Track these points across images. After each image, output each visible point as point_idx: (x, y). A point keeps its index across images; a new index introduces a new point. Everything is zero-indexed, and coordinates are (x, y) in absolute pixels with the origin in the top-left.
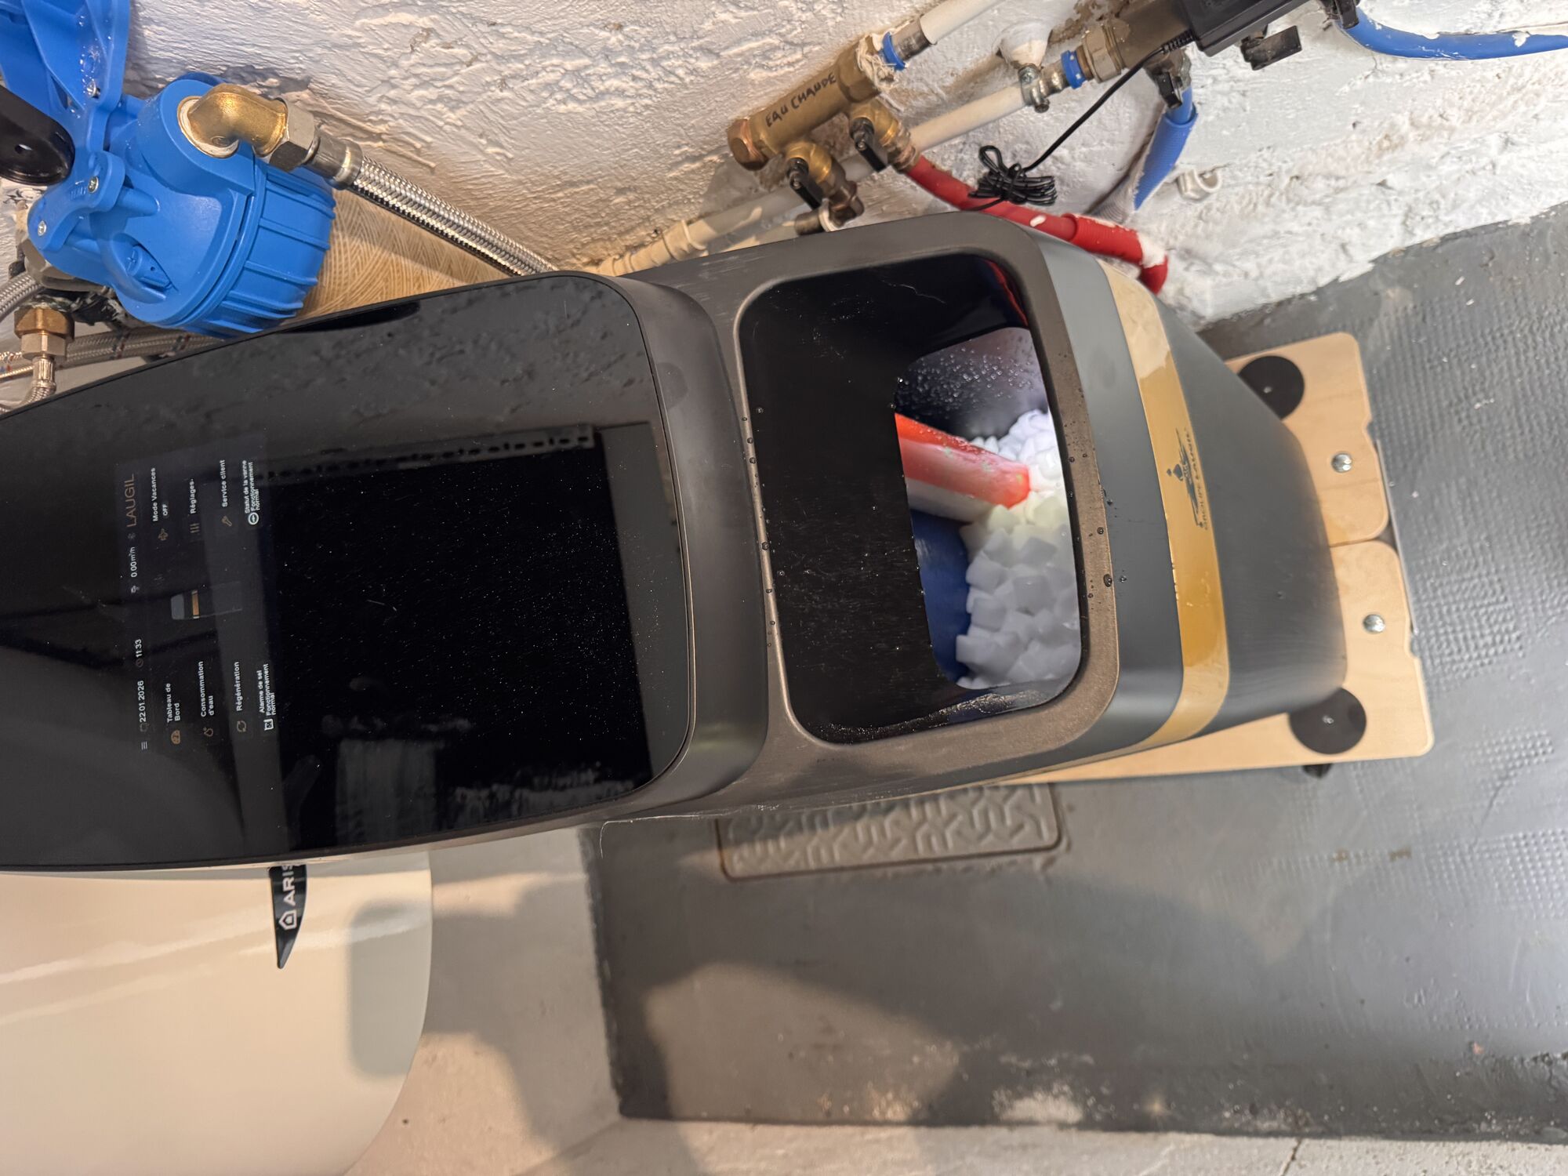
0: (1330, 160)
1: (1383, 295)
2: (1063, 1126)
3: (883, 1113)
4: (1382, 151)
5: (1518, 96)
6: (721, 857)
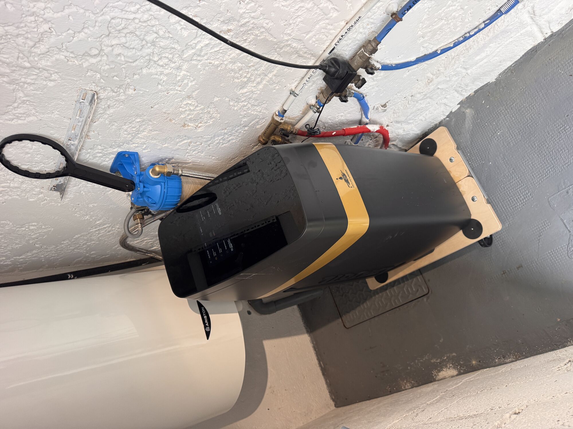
0: (417, 89)
1: (465, 112)
2: (453, 377)
3: (405, 387)
4: (429, 83)
5: (454, 60)
6: (343, 322)
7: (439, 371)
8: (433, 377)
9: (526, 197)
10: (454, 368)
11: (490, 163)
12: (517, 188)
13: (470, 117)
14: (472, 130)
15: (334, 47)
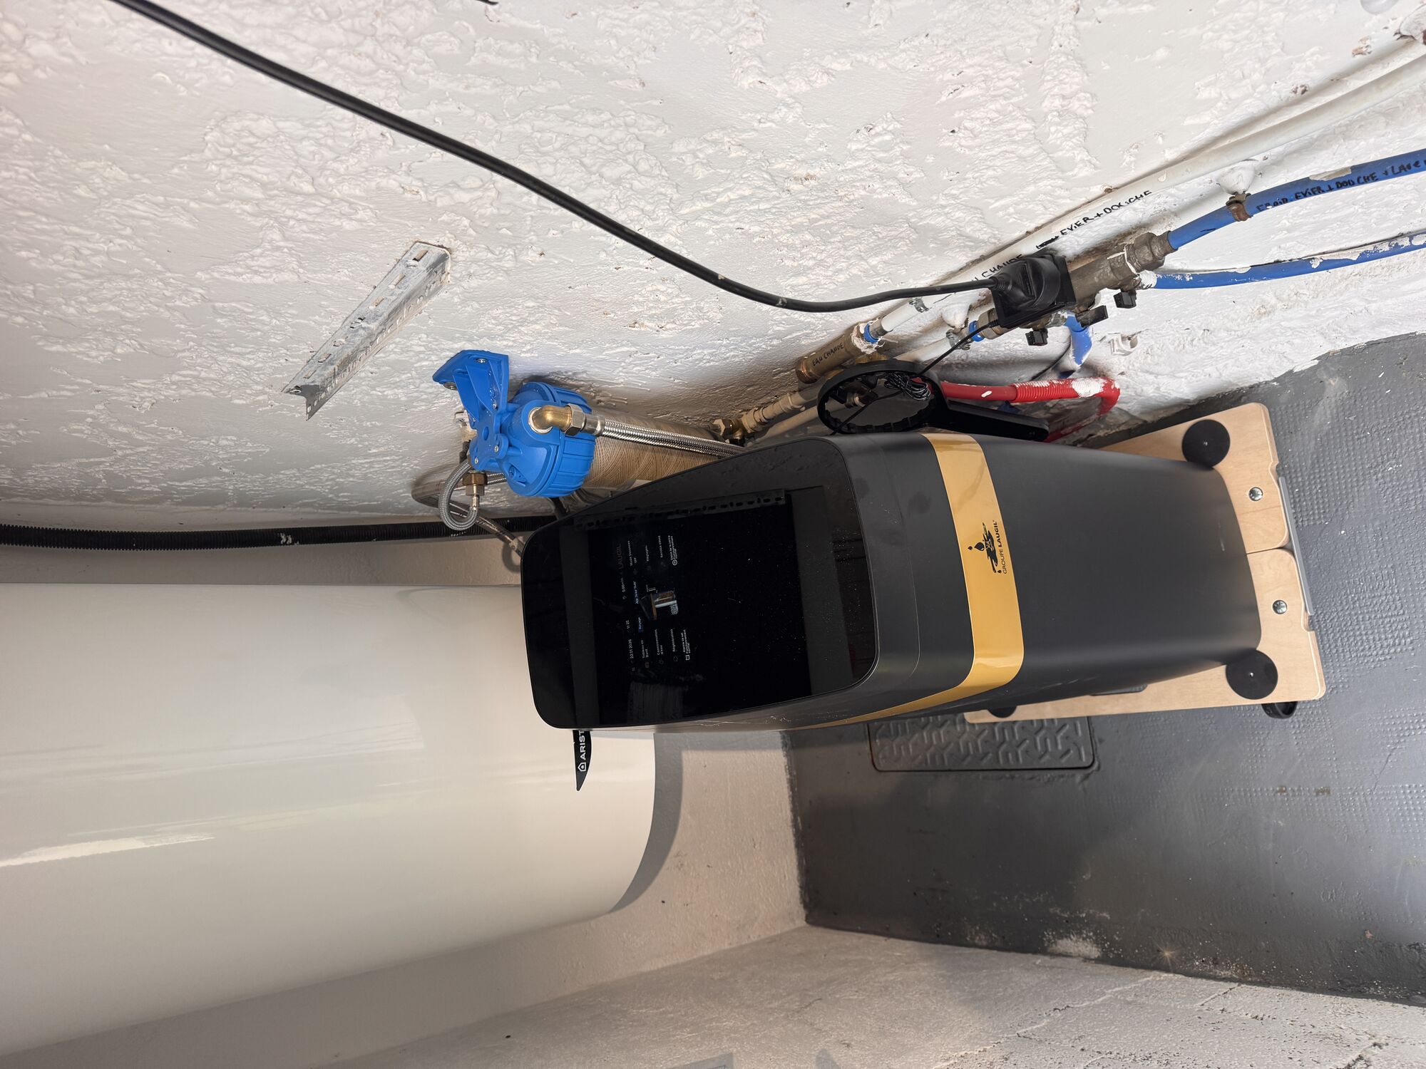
0: (1226, 320)
1: (1327, 382)
2: (1087, 959)
3: (973, 939)
4: (1261, 315)
6: (872, 754)
7: (1061, 937)
8: (1043, 942)
9: (1400, 644)
10: (1096, 942)
11: (1343, 532)
12: (1384, 616)
13: (1333, 400)
14: (1327, 434)
15: (1057, 238)
